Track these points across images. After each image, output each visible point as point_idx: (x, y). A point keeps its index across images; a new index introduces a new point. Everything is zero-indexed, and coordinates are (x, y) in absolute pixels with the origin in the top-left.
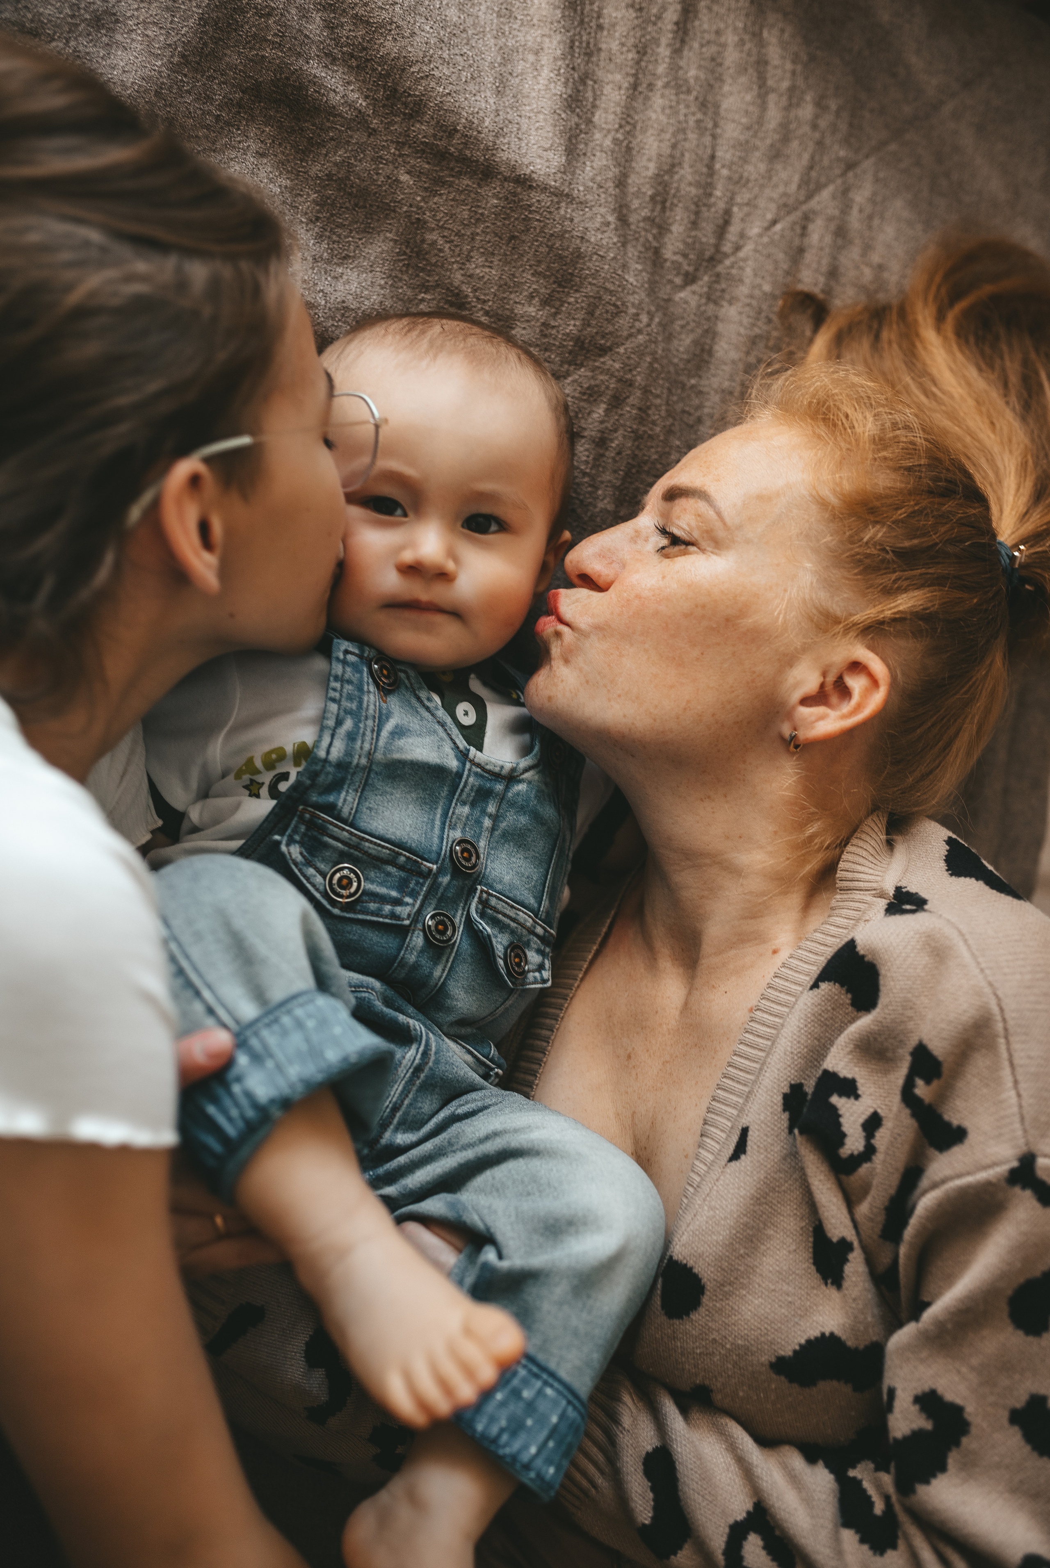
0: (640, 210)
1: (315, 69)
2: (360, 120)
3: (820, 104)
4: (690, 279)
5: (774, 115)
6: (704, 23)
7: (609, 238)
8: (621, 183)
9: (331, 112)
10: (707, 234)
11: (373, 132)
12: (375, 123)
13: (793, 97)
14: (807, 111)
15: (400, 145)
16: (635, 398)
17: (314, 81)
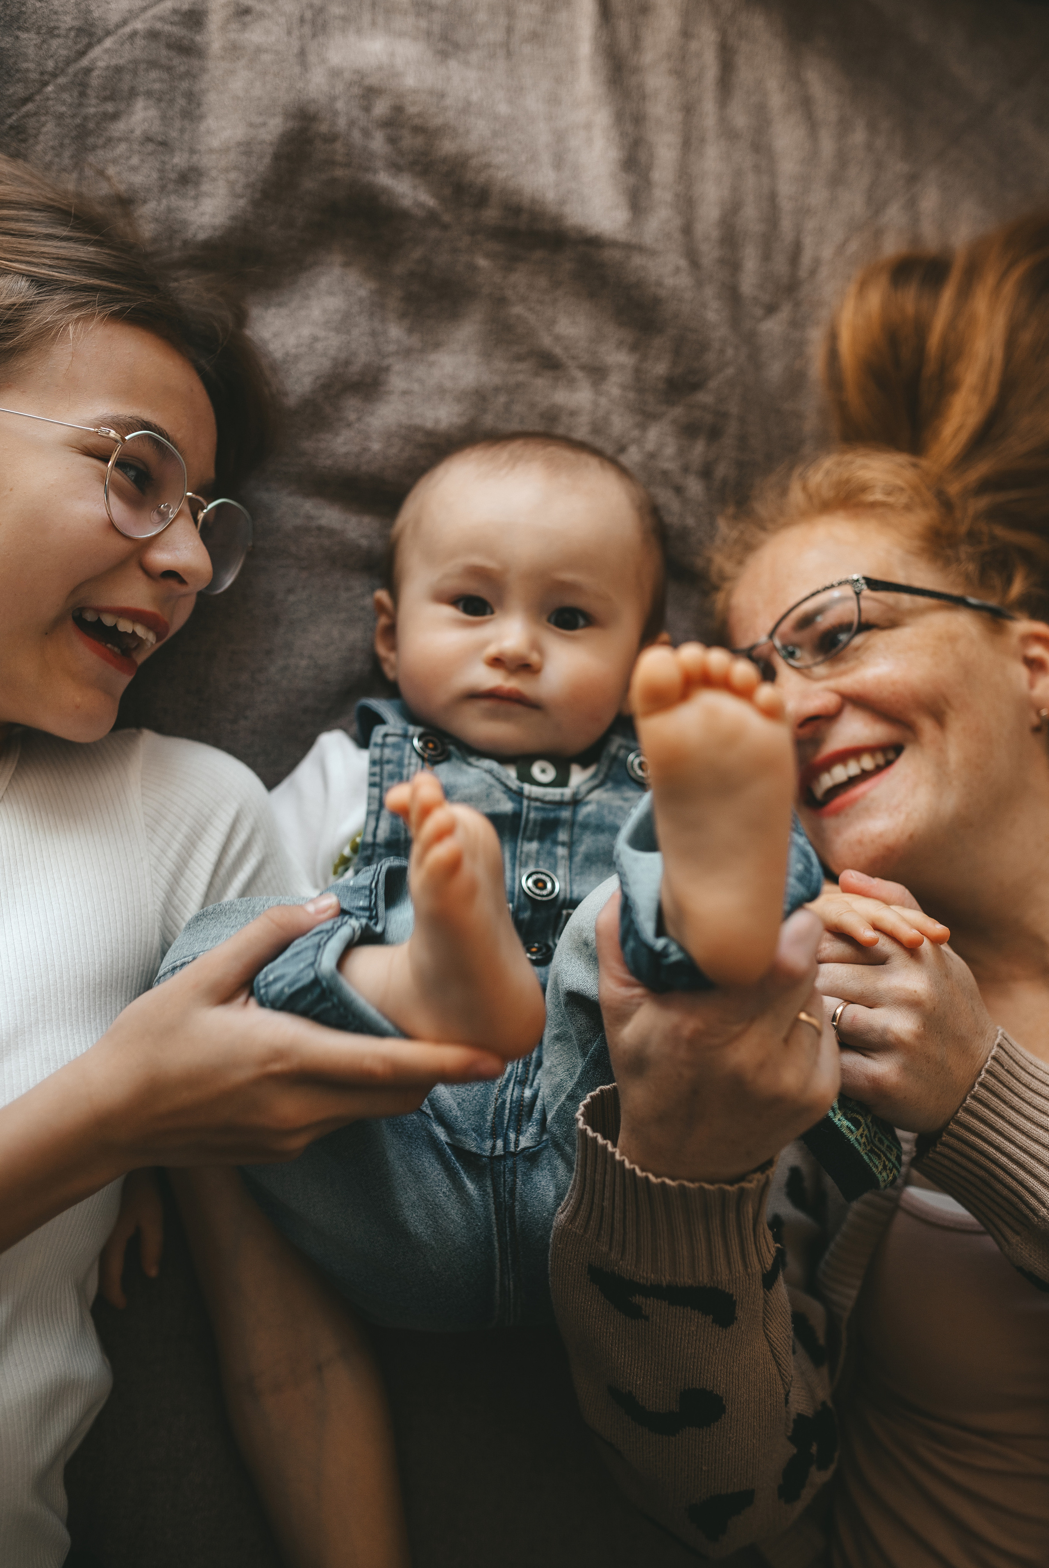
0: (709, 253)
1: (384, 179)
2: (432, 218)
3: (872, 127)
4: (771, 309)
5: (827, 145)
6: (745, 75)
7: (684, 281)
8: (687, 230)
9: (404, 215)
10: (780, 266)
11: (445, 227)
12: (447, 218)
13: (844, 127)
14: (859, 136)
15: (473, 233)
16: (732, 428)
17: (385, 190)
